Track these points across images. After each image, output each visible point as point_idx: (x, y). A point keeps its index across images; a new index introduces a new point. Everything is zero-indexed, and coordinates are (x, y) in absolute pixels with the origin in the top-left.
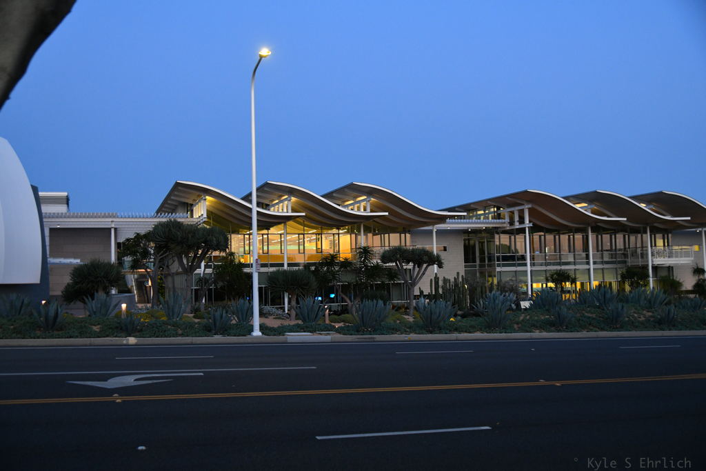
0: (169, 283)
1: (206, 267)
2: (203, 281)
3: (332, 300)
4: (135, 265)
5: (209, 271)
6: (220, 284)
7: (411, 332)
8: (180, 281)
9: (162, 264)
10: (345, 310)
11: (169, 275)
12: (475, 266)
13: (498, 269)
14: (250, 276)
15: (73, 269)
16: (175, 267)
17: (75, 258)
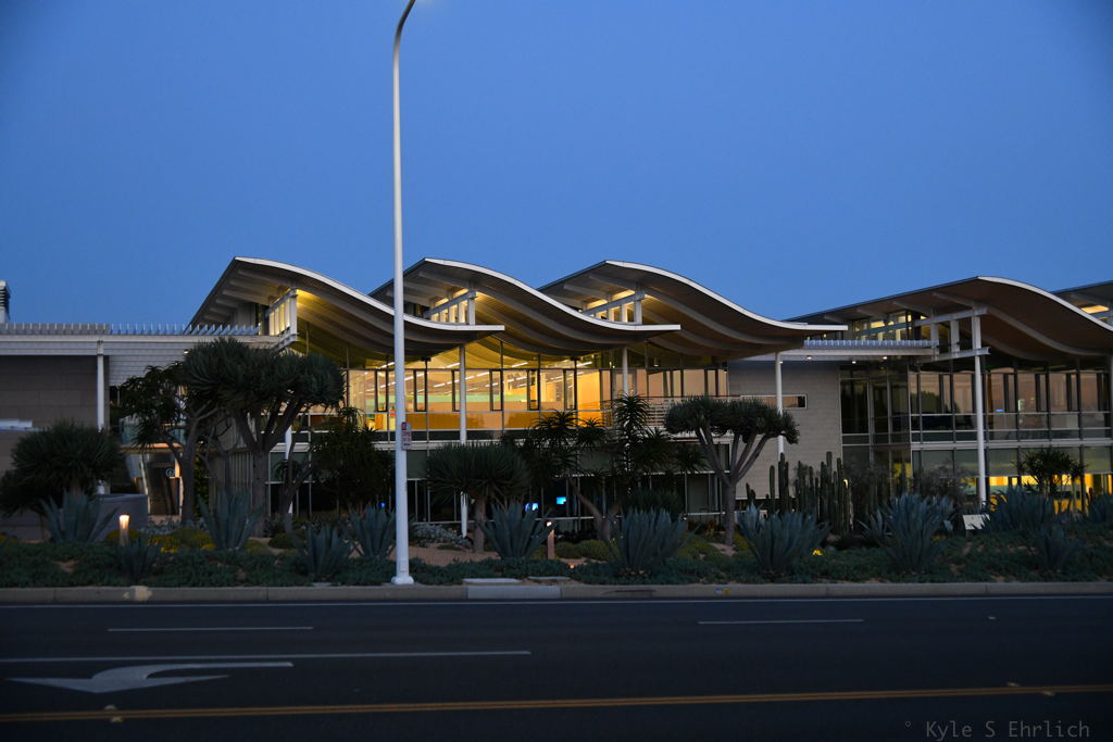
0: (217, 470)
1: (296, 438)
2: (289, 467)
3: (561, 511)
4: (147, 435)
5: (302, 447)
6: (325, 475)
7: (729, 579)
8: (241, 468)
9: (203, 432)
10: (589, 531)
11: (218, 454)
12: (866, 439)
13: (916, 445)
14: (388, 459)
15: (18, 441)
16: (231, 438)
17: (22, 418)
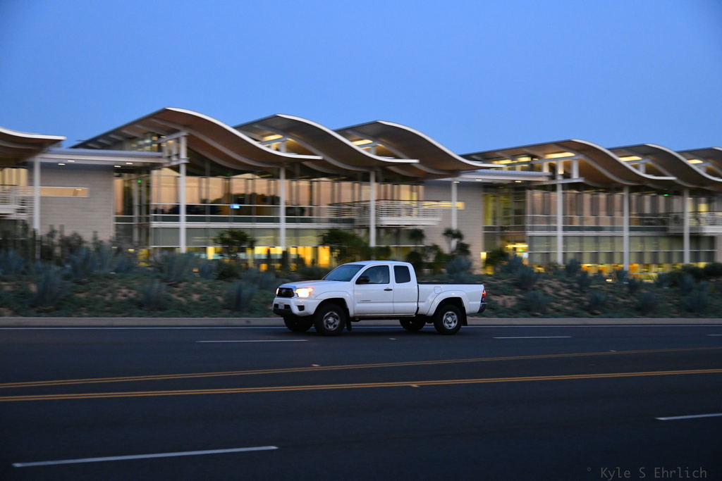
12: (131, 220)
13: (155, 224)
